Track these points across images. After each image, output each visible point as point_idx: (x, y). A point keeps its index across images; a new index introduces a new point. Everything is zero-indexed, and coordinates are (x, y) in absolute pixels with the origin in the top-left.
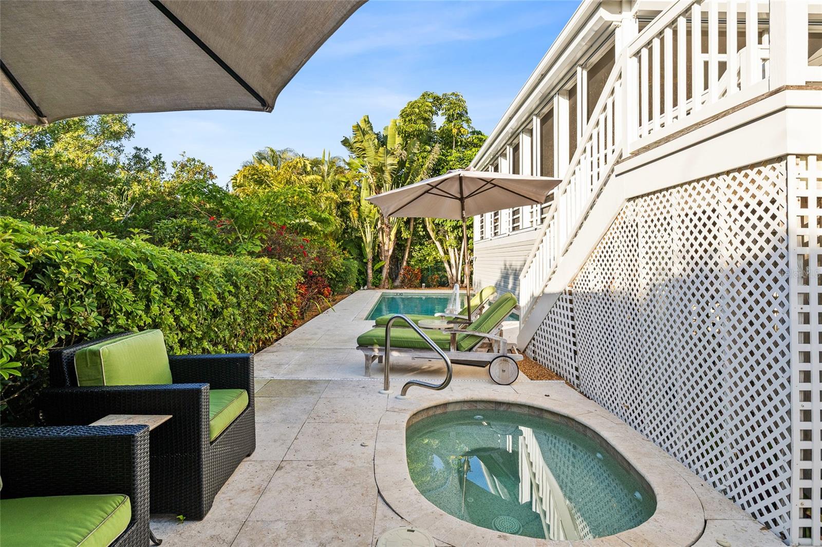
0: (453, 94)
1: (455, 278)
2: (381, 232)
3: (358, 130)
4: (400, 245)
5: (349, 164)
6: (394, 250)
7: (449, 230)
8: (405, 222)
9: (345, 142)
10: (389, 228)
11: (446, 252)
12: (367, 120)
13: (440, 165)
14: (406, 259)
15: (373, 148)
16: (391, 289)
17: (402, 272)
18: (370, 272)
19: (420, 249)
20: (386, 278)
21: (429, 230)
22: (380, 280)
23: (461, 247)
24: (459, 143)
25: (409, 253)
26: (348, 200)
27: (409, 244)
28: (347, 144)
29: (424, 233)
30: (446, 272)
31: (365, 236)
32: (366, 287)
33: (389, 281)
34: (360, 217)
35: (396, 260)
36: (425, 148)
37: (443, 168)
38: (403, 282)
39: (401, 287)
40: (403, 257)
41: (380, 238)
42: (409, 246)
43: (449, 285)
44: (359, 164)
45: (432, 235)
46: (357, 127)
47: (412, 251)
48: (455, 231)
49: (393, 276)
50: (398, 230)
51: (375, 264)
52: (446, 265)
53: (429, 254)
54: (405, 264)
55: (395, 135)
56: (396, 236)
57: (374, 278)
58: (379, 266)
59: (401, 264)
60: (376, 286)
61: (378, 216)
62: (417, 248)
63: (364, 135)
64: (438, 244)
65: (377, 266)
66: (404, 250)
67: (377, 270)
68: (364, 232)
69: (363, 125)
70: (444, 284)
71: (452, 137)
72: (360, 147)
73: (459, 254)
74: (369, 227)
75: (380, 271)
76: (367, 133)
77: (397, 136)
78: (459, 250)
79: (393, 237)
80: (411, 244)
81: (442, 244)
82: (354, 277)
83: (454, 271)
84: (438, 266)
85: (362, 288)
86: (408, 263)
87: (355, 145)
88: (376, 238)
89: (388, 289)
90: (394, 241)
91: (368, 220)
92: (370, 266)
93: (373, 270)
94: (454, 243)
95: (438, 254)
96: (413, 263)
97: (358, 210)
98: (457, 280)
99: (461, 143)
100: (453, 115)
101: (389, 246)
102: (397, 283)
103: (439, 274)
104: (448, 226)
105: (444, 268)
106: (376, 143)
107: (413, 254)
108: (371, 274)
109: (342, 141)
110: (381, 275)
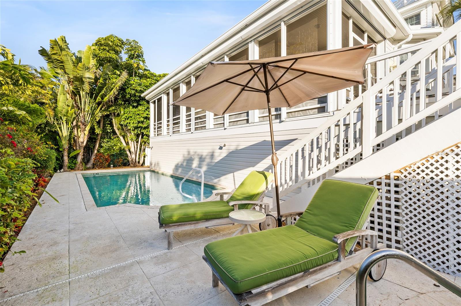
0: (134, 41)
1: (134, 161)
2: (76, 129)
3: (56, 45)
4: (92, 138)
5: (40, 73)
6: (87, 142)
7: (131, 129)
8: (97, 122)
9: (43, 52)
10: (85, 125)
11: (127, 144)
12: (64, 39)
13: (126, 85)
14: (97, 148)
15: (71, 63)
16: (85, 170)
17: (93, 157)
18: (66, 158)
19: (108, 142)
20: (81, 162)
21: (115, 128)
22: (75, 164)
23: (138, 141)
24: (137, 74)
25: (99, 144)
26: (44, 101)
27: (99, 137)
28: (45, 54)
29: (111, 130)
30: (127, 156)
31: (61, 130)
32: (62, 170)
33: (82, 165)
34: (56, 115)
35: (88, 150)
36: (115, 72)
37: (128, 88)
38: (94, 164)
39: (93, 168)
40: (94, 147)
41: (76, 132)
42: (99, 140)
43: (129, 165)
44: (52, 75)
45: (118, 132)
46: (55, 42)
47: (101, 143)
48: (136, 130)
49: (86, 160)
50: (91, 128)
52: (128, 153)
53: (115, 145)
54: (96, 152)
55: (90, 57)
56: (89, 132)
57: (69, 163)
58: (75, 154)
59: (92, 152)
60: (71, 169)
61: (74, 116)
62: (105, 140)
63: (61, 50)
64: (121, 138)
65: (72, 154)
66: (95, 142)
67: (72, 157)
68: (60, 128)
69: (60, 43)
70: (126, 164)
71: (133, 69)
72: (59, 59)
73: (137, 145)
74: (65, 124)
75: (75, 157)
76: (64, 50)
77: (91, 58)
78: (137, 142)
79: (87, 133)
80: (101, 138)
81: (124, 138)
82: (53, 164)
83: (133, 156)
84: (122, 153)
85: (58, 171)
86: (98, 151)
87: (53, 56)
88: (71, 133)
89: (82, 170)
90: (88, 135)
91: (64, 119)
92: (66, 154)
93: (69, 157)
94: (134, 139)
95: (122, 145)
96: (102, 151)
97: (54, 109)
98: (136, 162)
99: (139, 75)
100: (134, 55)
101: (83, 138)
102: (90, 165)
103: (122, 158)
104: (131, 127)
105: (126, 154)
106: (74, 60)
107: (102, 145)
108: (67, 160)
109: (39, 51)
110: (76, 161)
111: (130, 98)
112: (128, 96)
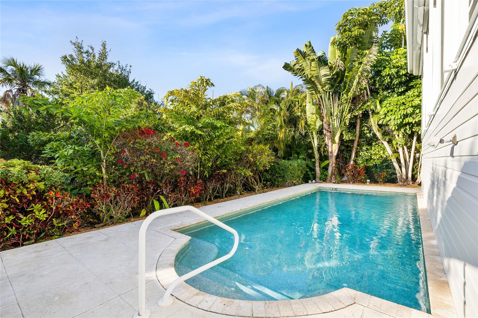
3: (299, 55)
9: (287, 67)
10: (330, 132)
11: (396, 152)
13: (380, 65)
14: (353, 158)
16: (339, 183)
18: (318, 169)
19: (368, 149)
20: (332, 174)
21: (375, 131)
22: (326, 175)
25: (356, 153)
27: (355, 145)
28: (289, 69)
29: (370, 134)
30: (395, 169)
31: (314, 142)
32: (314, 181)
33: (335, 177)
40: (350, 157)
42: (355, 147)
43: (397, 182)
45: (379, 135)
46: (298, 52)
47: (359, 151)
50: (341, 134)
51: (322, 163)
52: (396, 165)
54: (352, 162)
56: (340, 139)
57: (321, 174)
58: (325, 164)
59: (349, 161)
60: (324, 181)
62: (364, 148)
64: (385, 144)
65: (323, 165)
66: (351, 151)
67: (323, 168)
68: (313, 139)
75: (326, 168)
79: (337, 140)
80: (358, 145)
83: (404, 170)
84: (386, 164)
85: (310, 182)
86: (355, 161)
89: (335, 183)
90: (339, 143)
92: (317, 164)
93: (320, 167)
94: (403, 142)
95: (386, 153)
96: (360, 162)
98: (407, 177)
101: (334, 149)
102: (345, 178)
103: (387, 172)
105: (393, 166)
107: (360, 154)
108: (319, 171)
109: (283, 67)
110: (327, 172)
111: (391, 82)
112: (387, 80)
